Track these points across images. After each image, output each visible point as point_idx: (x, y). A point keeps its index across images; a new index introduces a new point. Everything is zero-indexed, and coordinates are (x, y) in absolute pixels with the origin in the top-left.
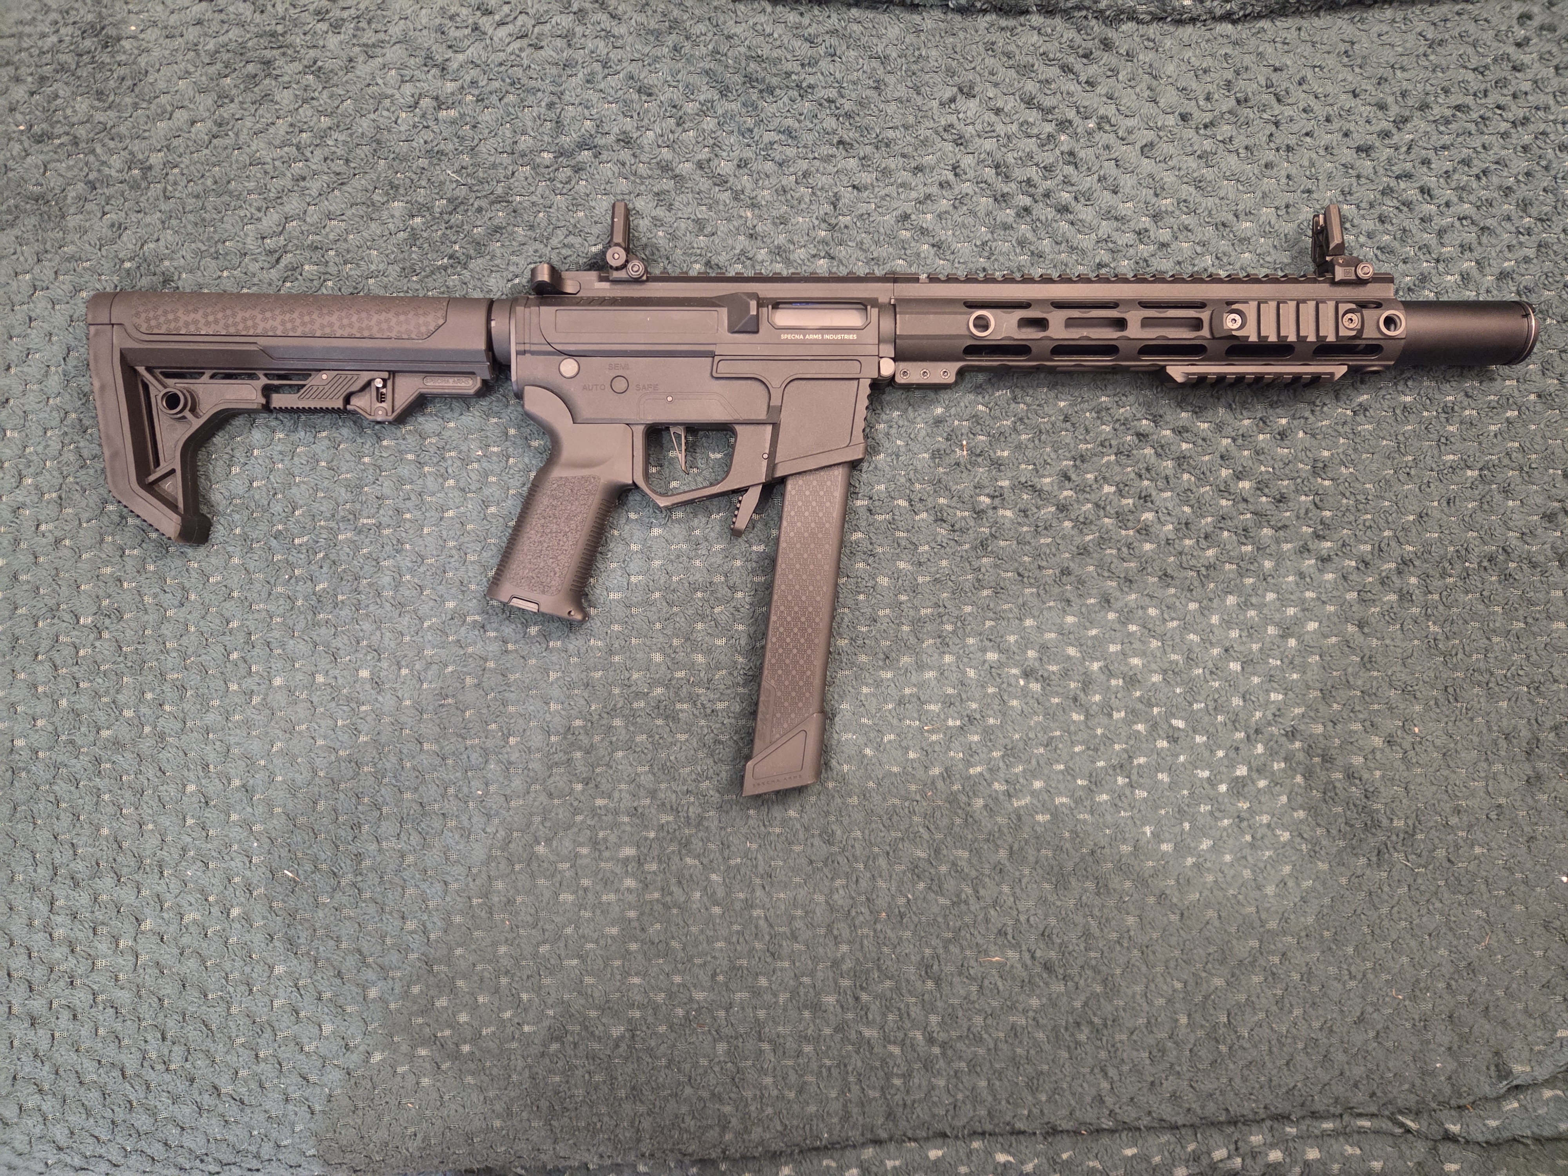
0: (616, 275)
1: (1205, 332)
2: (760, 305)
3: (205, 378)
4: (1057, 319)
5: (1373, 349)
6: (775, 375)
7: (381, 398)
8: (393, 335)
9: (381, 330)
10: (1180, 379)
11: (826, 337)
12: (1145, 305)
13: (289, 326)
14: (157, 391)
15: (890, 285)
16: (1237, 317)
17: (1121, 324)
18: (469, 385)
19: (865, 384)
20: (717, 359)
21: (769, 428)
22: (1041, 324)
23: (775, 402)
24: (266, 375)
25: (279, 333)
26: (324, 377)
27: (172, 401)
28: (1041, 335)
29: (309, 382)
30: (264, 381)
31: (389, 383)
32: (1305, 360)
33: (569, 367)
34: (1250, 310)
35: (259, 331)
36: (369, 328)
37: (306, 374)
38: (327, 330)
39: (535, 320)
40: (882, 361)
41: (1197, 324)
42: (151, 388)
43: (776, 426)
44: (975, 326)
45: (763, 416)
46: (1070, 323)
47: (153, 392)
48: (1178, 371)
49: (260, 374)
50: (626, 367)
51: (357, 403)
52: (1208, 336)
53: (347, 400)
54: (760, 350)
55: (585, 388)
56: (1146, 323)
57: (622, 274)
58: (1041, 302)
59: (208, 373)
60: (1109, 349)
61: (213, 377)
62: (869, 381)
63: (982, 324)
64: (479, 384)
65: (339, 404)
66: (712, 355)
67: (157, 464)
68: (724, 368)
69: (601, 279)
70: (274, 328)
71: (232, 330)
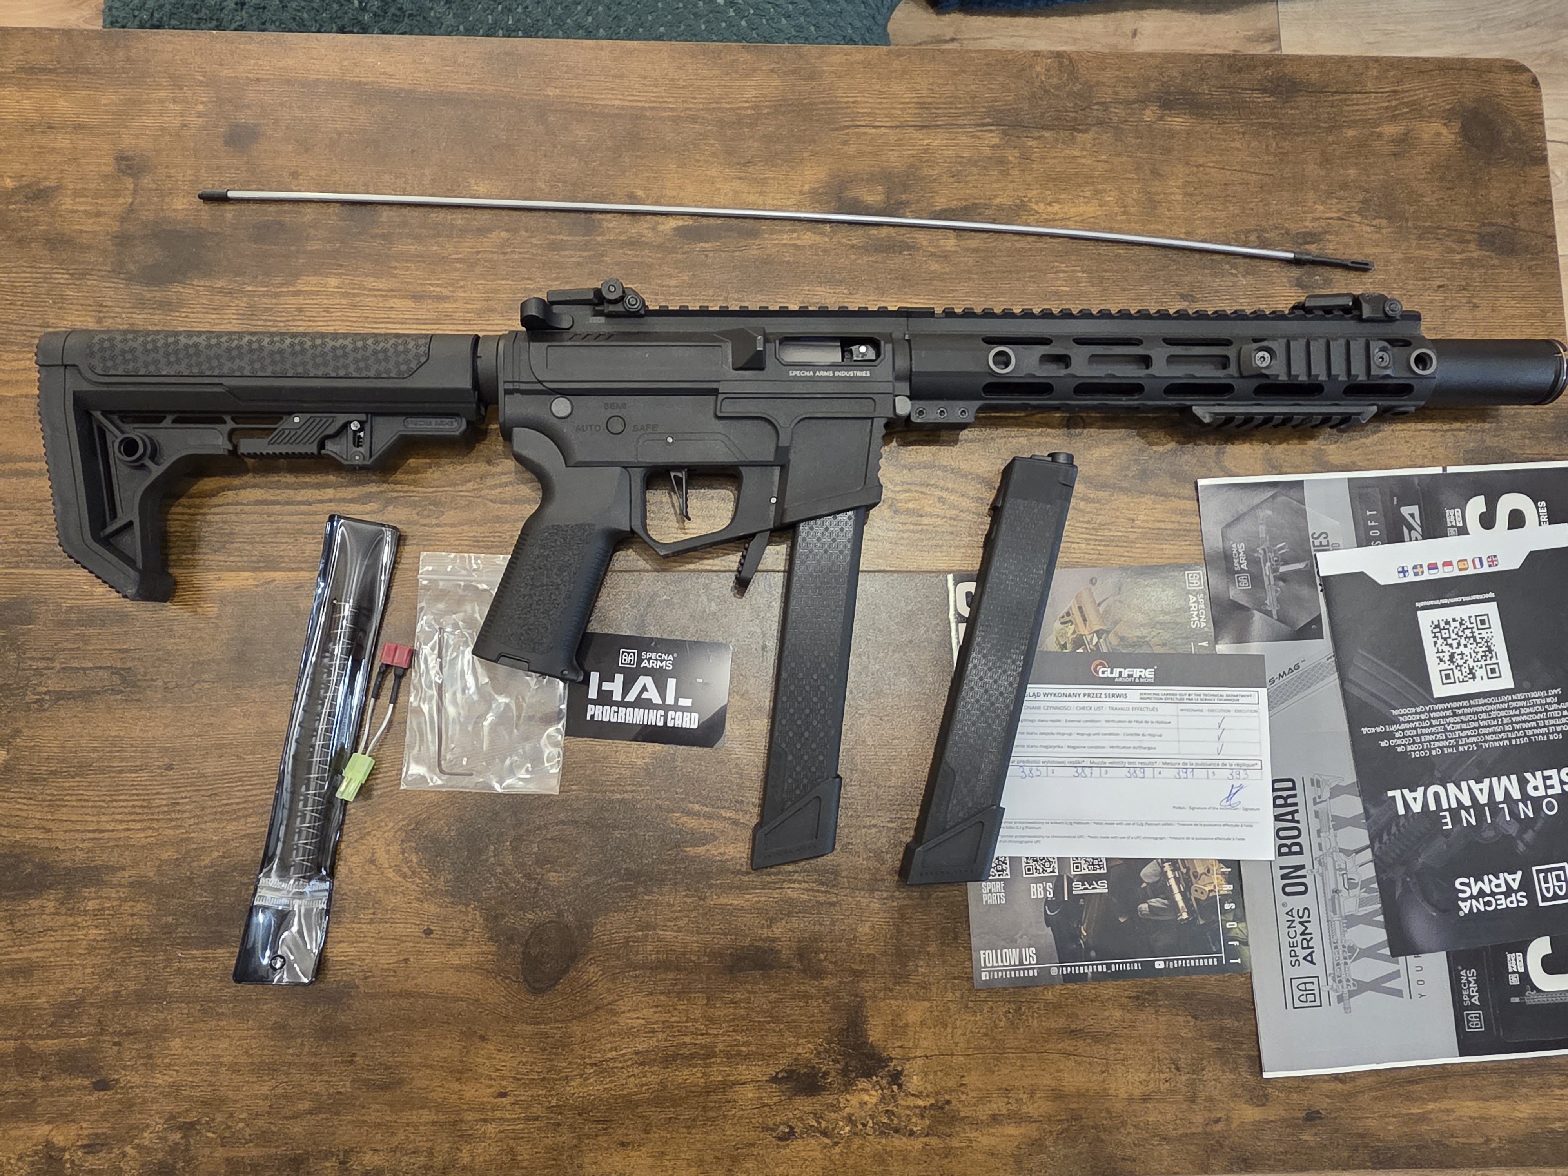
0: (611, 308)
1: (1233, 370)
2: (766, 340)
3: (167, 422)
4: (1079, 356)
5: (1404, 390)
6: (783, 415)
7: (357, 442)
8: (372, 374)
9: (358, 369)
10: (1207, 420)
11: (837, 373)
12: (1170, 342)
13: (257, 366)
14: (115, 438)
15: (903, 320)
16: (1267, 355)
17: (1146, 361)
18: (454, 427)
19: (879, 424)
20: (721, 397)
21: (777, 471)
22: (1063, 360)
23: (784, 442)
24: (233, 419)
25: (246, 373)
26: (297, 420)
27: (130, 446)
28: (1063, 372)
29: (280, 426)
30: (230, 425)
31: (367, 427)
32: (1334, 400)
33: (561, 407)
34: (1278, 346)
35: (225, 371)
36: (346, 367)
37: (277, 416)
38: (300, 370)
39: (524, 356)
40: (897, 399)
41: (1224, 362)
42: (108, 434)
43: (784, 468)
44: (995, 363)
45: (771, 458)
46: (1094, 359)
47: (109, 438)
48: (1204, 411)
49: (228, 418)
50: (624, 406)
51: (331, 448)
52: (1236, 375)
53: (322, 446)
54: (767, 388)
55: (578, 429)
56: (1172, 359)
57: (619, 308)
58: (1062, 338)
59: (169, 418)
60: (1133, 389)
61: (174, 422)
62: (884, 421)
63: (1003, 359)
64: (464, 426)
65: (313, 449)
66: (715, 392)
67: (114, 516)
68: (729, 408)
69: (597, 314)
70: (241, 368)
71: (195, 371)
